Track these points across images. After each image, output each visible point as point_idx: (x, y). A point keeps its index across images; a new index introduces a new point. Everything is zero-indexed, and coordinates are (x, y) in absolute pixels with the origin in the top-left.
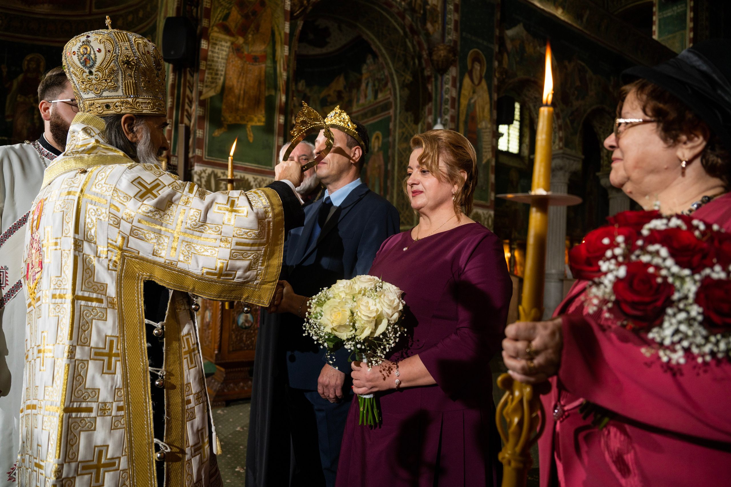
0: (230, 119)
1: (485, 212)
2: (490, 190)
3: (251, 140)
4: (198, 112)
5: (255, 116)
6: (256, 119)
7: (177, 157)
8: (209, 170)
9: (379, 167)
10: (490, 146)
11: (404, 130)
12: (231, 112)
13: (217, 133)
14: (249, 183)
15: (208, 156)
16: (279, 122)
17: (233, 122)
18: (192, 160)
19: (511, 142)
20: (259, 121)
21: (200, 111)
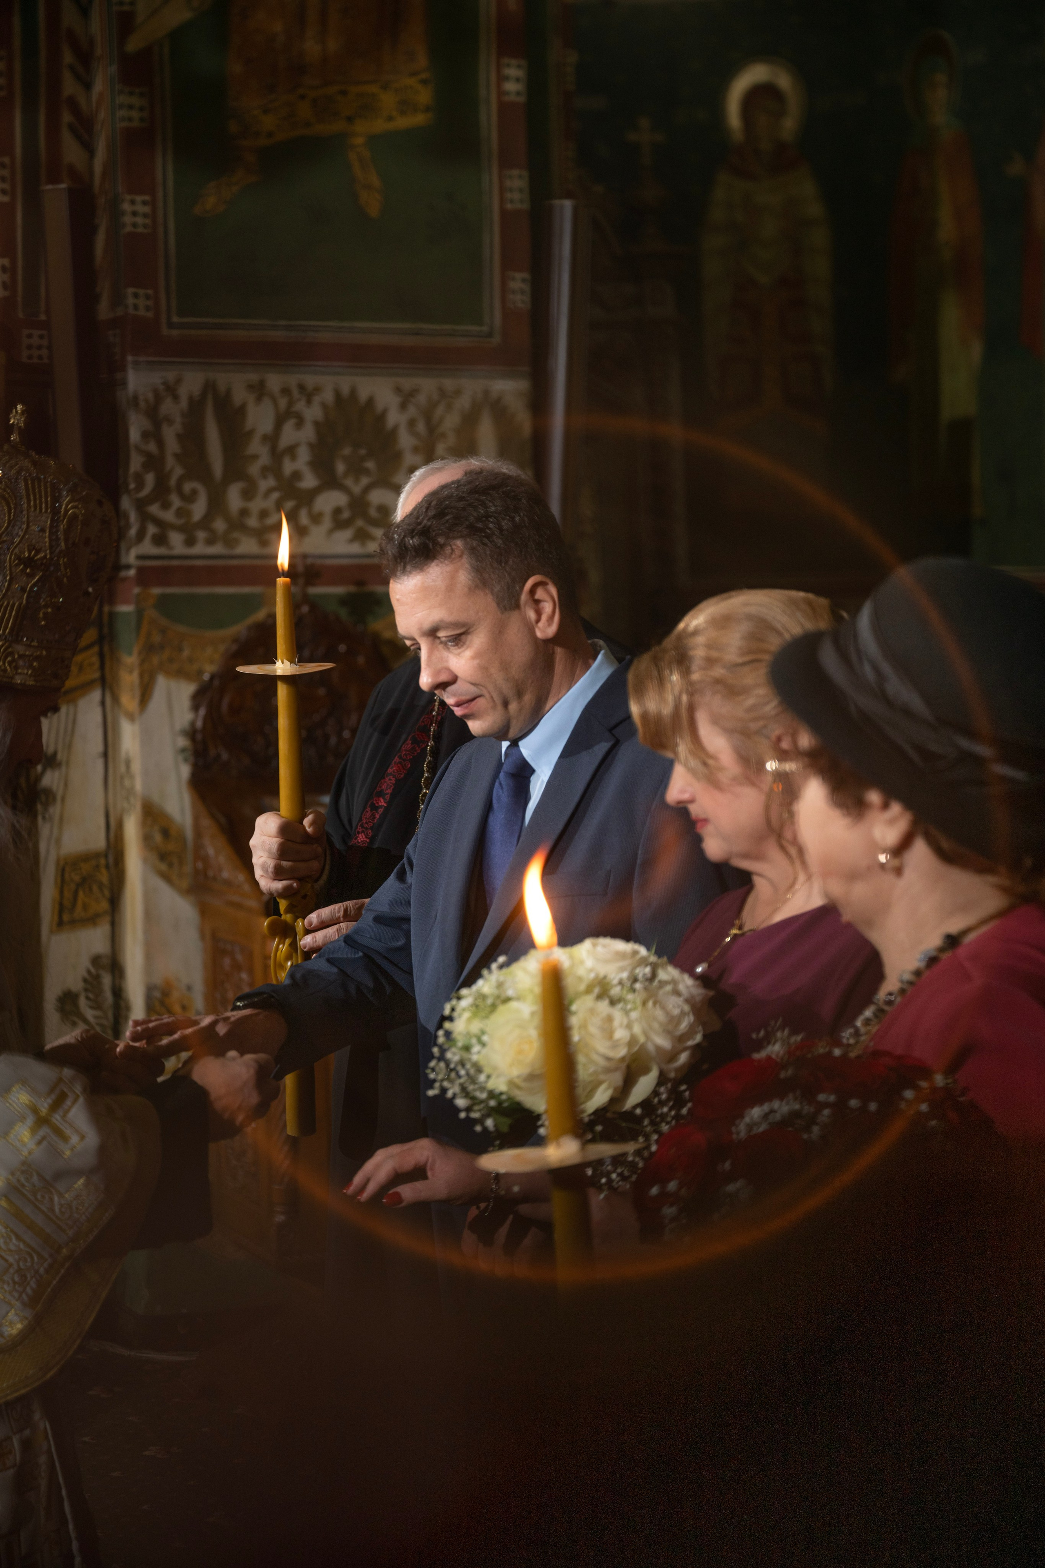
0: (268, 122)
3: (373, 204)
4: (121, 113)
5: (385, 87)
6: (388, 100)
8: (192, 380)
12: (272, 88)
13: (213, 198)
14: (380, 418)
15: (182, 311)
16: (501, 93)
17: (283, 135)
18: (112, 337)
20: (406, 106)
21: (131, 107)
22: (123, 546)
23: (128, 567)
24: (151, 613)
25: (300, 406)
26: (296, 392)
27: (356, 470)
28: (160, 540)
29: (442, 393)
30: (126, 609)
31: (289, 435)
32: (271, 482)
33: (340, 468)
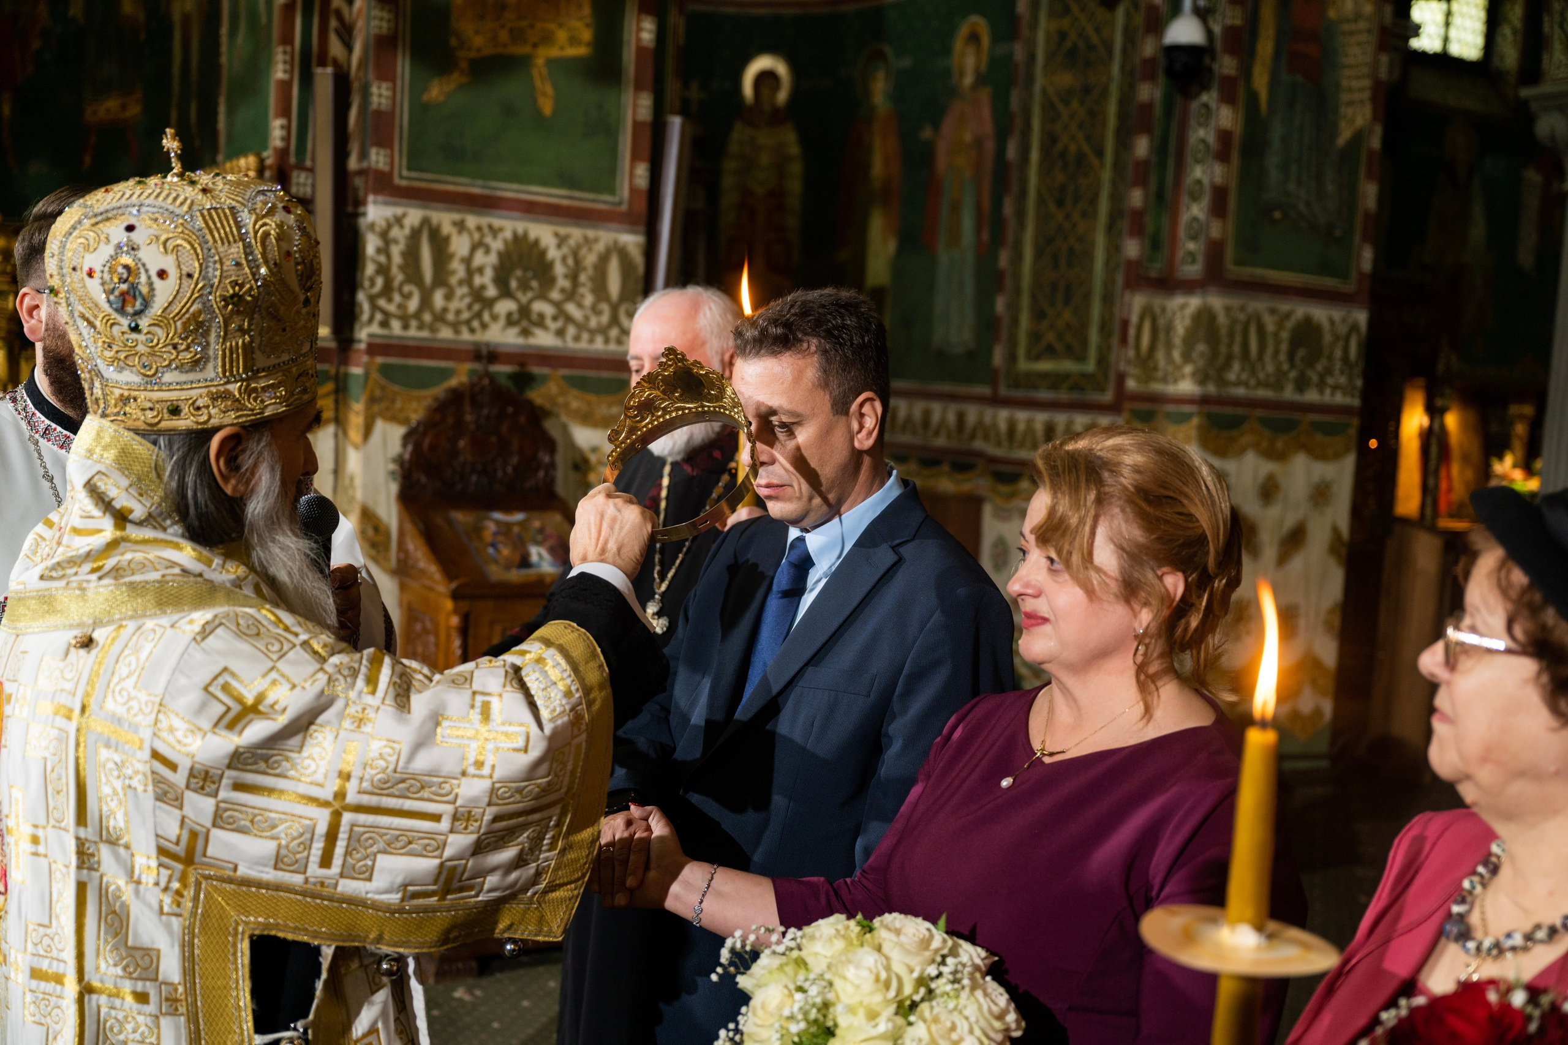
0: (478, 41)
1: (1337, 314)
2: (1357, 238)
3: (547, 107)
4: (374, 23)
5: (561, 25)
6: (562, 35)
7: (311, 170)
8: (414, 216)
9: (978, 142)
10: (1367, 83)
11: (1065, 23)
12: (482, 17)
13: (436, 91)
14: (543, 253)
15: (409, 168)
16: (639, 39)
17: (487, 52)
18: (358, 182)
19: (1456, 20)
20: (574, 41)
21: (381, 19)
22: (357, 326)
23: (360, 341)
24: (375, 375)
25: (488, 240)
26: (486, 230)
27: (524, 286)
28: (384, 324)
29: (586, 239)
30: (356, 370)
31: (479, 259)
32: (465, 290)
33: (514, 284)
